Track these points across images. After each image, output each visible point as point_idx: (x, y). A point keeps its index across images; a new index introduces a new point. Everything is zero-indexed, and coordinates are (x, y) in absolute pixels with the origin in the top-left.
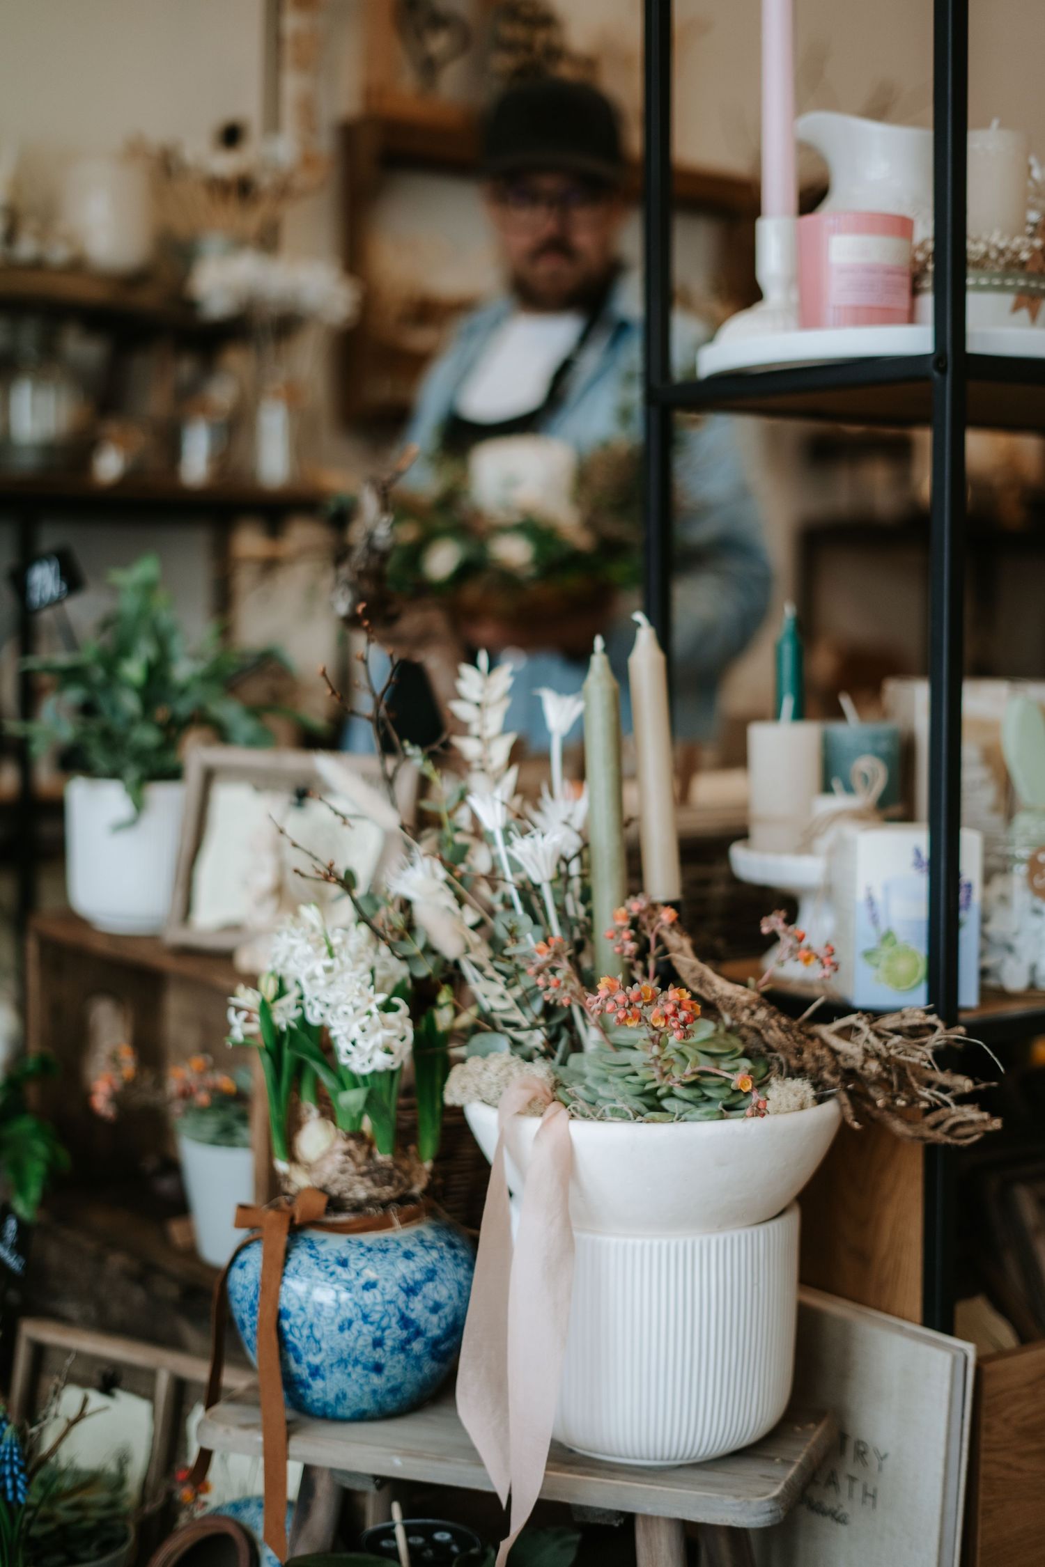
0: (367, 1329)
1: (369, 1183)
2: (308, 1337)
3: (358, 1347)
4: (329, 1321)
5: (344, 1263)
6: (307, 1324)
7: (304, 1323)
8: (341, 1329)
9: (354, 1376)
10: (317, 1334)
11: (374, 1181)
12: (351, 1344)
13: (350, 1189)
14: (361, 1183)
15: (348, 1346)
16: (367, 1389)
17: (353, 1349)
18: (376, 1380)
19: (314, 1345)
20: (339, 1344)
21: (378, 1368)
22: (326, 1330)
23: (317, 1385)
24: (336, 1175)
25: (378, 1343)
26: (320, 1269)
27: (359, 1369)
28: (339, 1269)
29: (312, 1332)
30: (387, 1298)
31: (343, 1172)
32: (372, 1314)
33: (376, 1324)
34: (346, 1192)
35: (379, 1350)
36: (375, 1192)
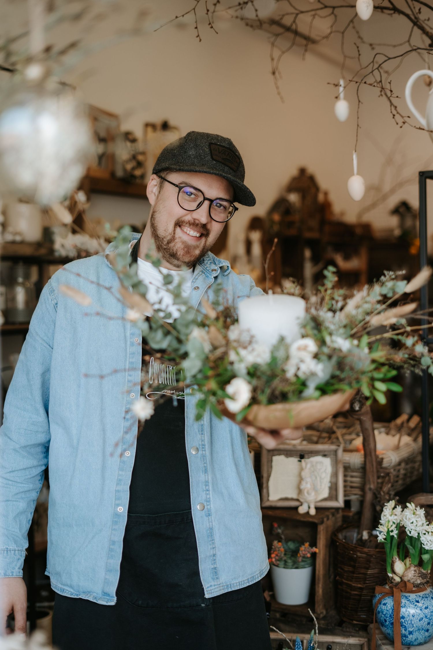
0: (426, 620)
1: (421, 579)
2: (410, 624)
3: (424, 625)
4: (416, 619)
5: (418, 602)
6: (410, 620)
7: (409, 620)
8: (420, 621)
9: (421, 633)
10: (413, 623)
11: (422, 578)
12: (422, 625)
13: (416, 581)
14: (419, 579)
15: (421, 625)
16: (424, 637)
17: (422, 626)
18: (427, 634)
19: (411, 625)
20: (419, 625)
21: (427, 631)
22: (415, 621)
23: (410, 637)
24: (412, 577)
25: (429, 624)
26: (412, 604)
27: (423, 631)
28: (417, 604)
29: (411, 622)
30: (431, 611)
31: (414, 576)
32: (428, 616)
33: (429, 619)
34: (415, 582)
35: (429, 625)
36: (422, 581)
